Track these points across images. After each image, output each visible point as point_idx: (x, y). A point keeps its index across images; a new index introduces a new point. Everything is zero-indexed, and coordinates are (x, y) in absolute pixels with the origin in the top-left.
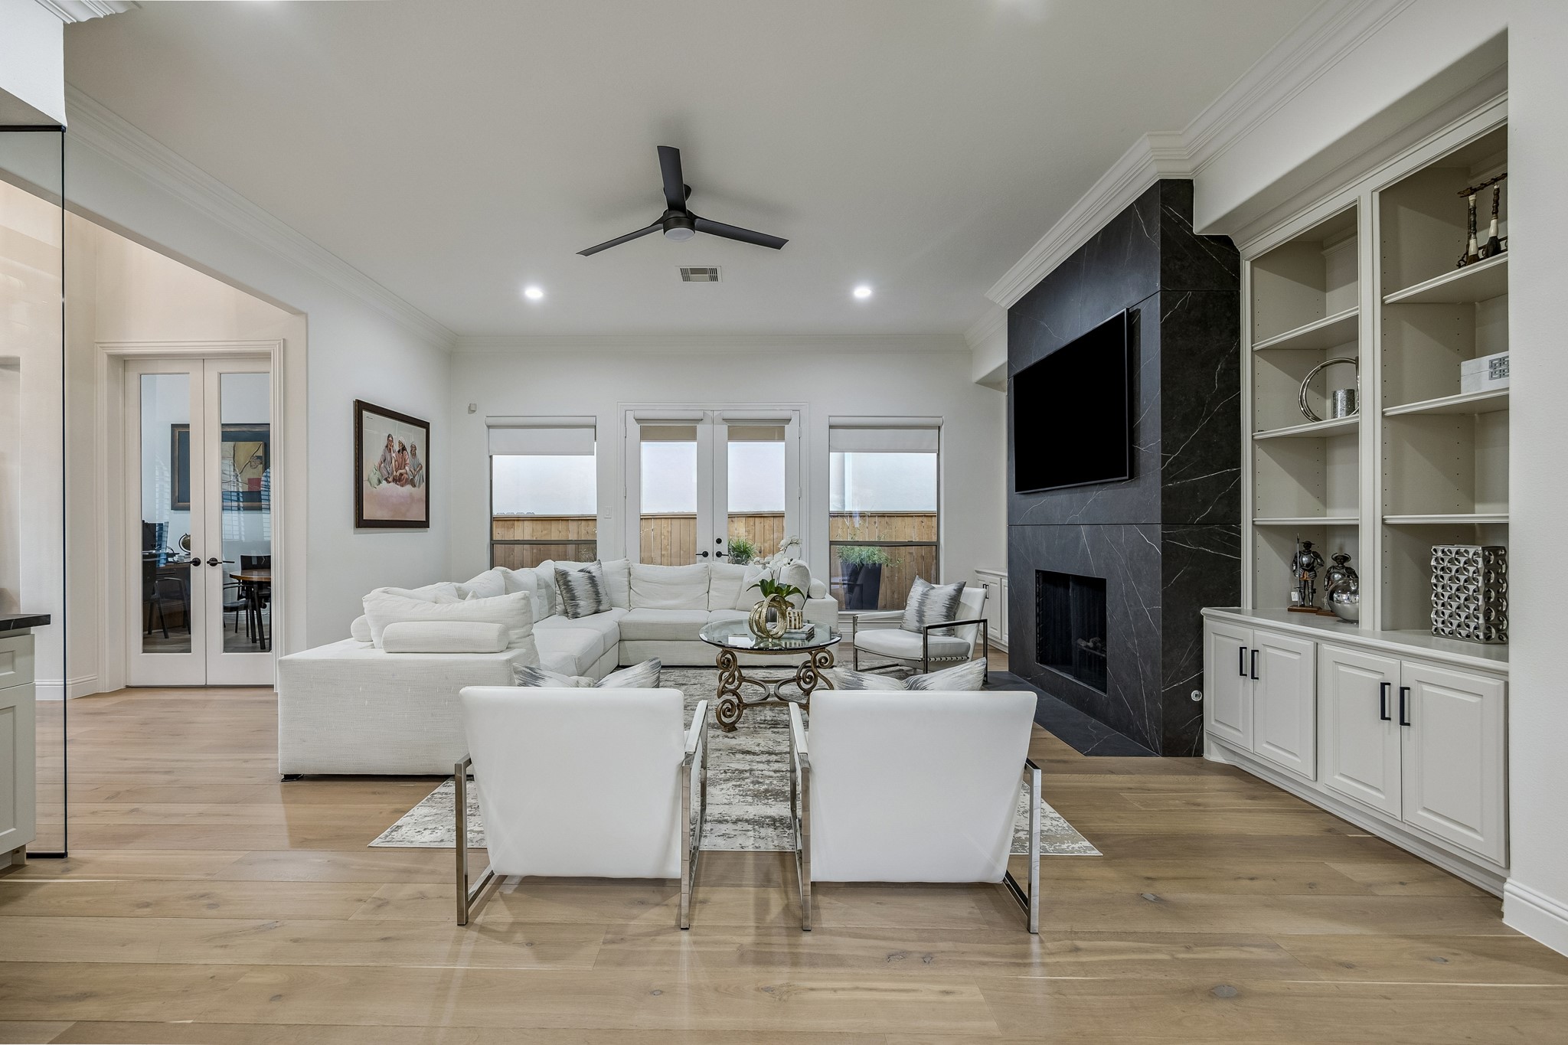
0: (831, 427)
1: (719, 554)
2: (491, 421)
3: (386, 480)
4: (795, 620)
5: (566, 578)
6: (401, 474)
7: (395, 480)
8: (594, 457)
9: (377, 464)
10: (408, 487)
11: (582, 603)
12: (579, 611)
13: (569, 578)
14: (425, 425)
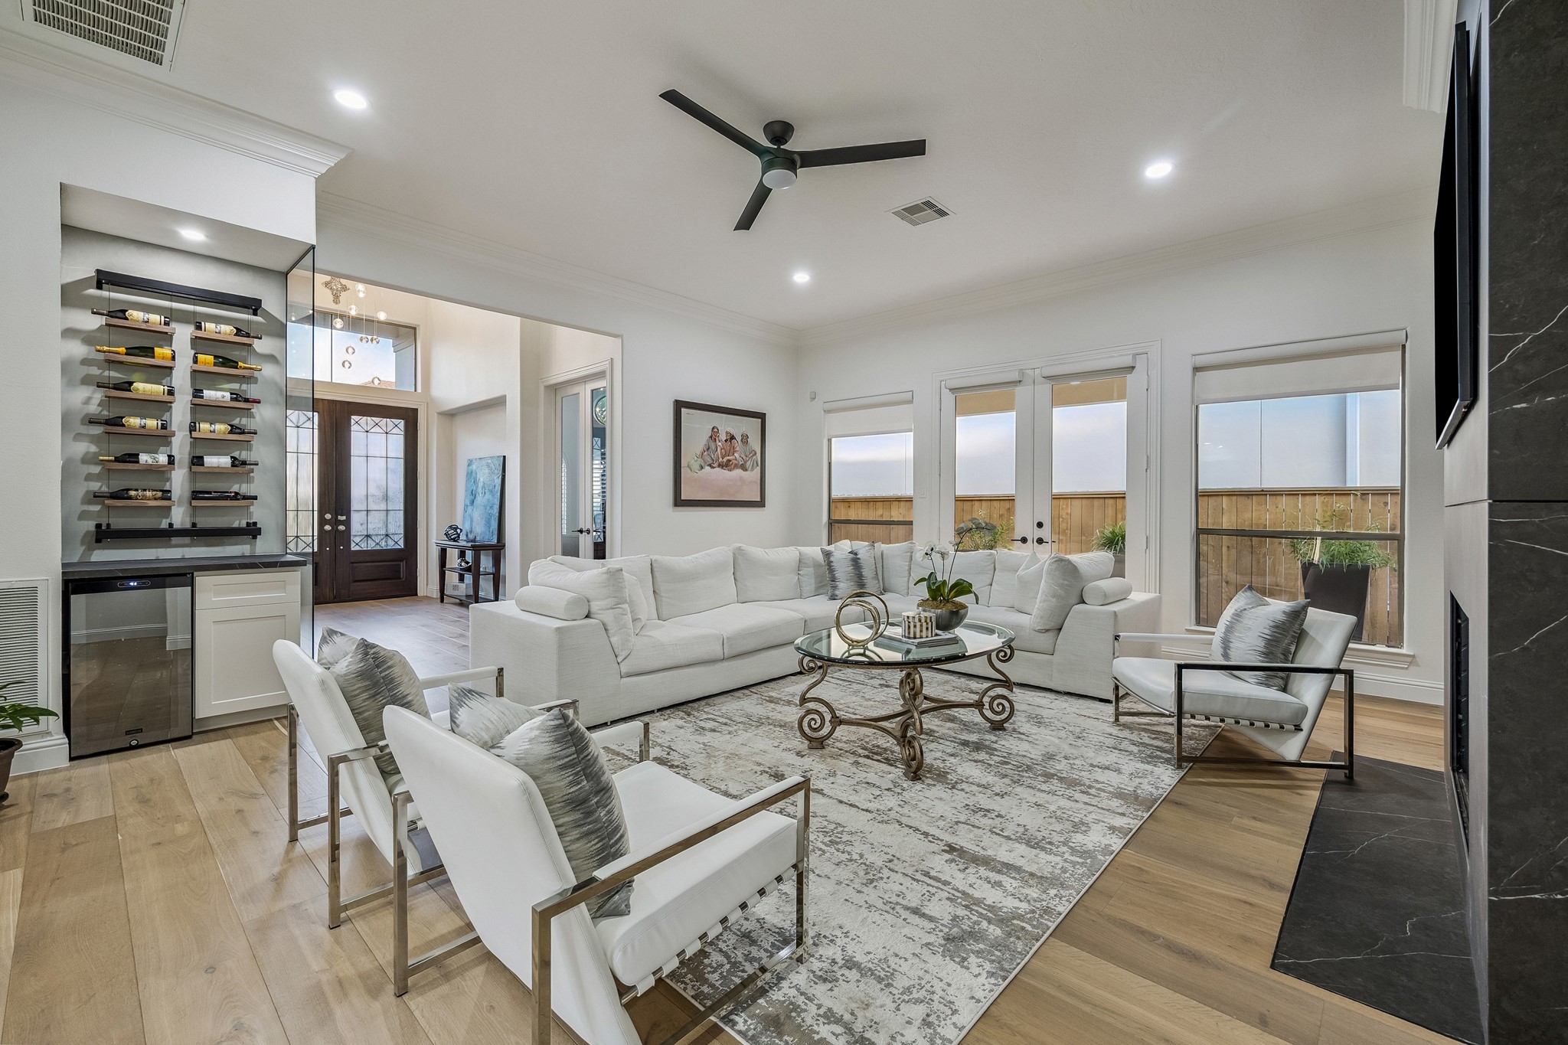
0: (1197, 369)
1: (1040, 541)
2: (828, 406)
3: (710, 465)
4: (915, 626)
5: (829, 558)
6: (729, 461)
7: (721, 466)
8: (912, 433)
9: (698, 452)
10: (738, 472)
11: (841, 585)
12: (837, 592)
13: (832, 559)
14: (761, 416)
